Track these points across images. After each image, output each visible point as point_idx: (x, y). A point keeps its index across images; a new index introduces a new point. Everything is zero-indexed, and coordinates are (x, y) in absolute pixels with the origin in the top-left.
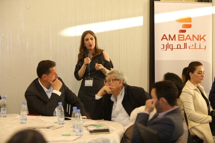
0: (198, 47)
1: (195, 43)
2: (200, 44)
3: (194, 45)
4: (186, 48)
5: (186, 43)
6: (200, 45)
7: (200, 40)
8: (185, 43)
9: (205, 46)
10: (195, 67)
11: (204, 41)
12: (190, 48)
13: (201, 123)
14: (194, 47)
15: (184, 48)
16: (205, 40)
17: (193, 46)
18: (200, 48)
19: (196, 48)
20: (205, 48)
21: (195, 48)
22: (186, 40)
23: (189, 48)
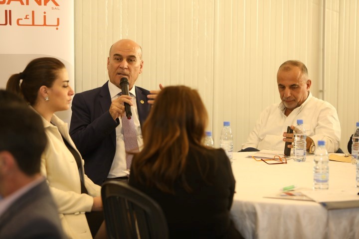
0: (39, 20)
1: (33, 12)
2: (45, 13)
3: (30, 17)
4: (10, 24)
5: (10, 11)
6: (45, 17)
7: (45, 4)
8: (6, 11)
9: (58, 19)
10: (55, 71)
11: (54, 6)
12: (20, 22)
13: (64, 214)
14: (30, 22)
15: (6, 24)
16: (57, 5)
17: (26, 18)
18: (45, 25)
19: (35, 24)
20: (58, 24)
21: (33, 25)
22: (8, 3)
23: (18, 24)
